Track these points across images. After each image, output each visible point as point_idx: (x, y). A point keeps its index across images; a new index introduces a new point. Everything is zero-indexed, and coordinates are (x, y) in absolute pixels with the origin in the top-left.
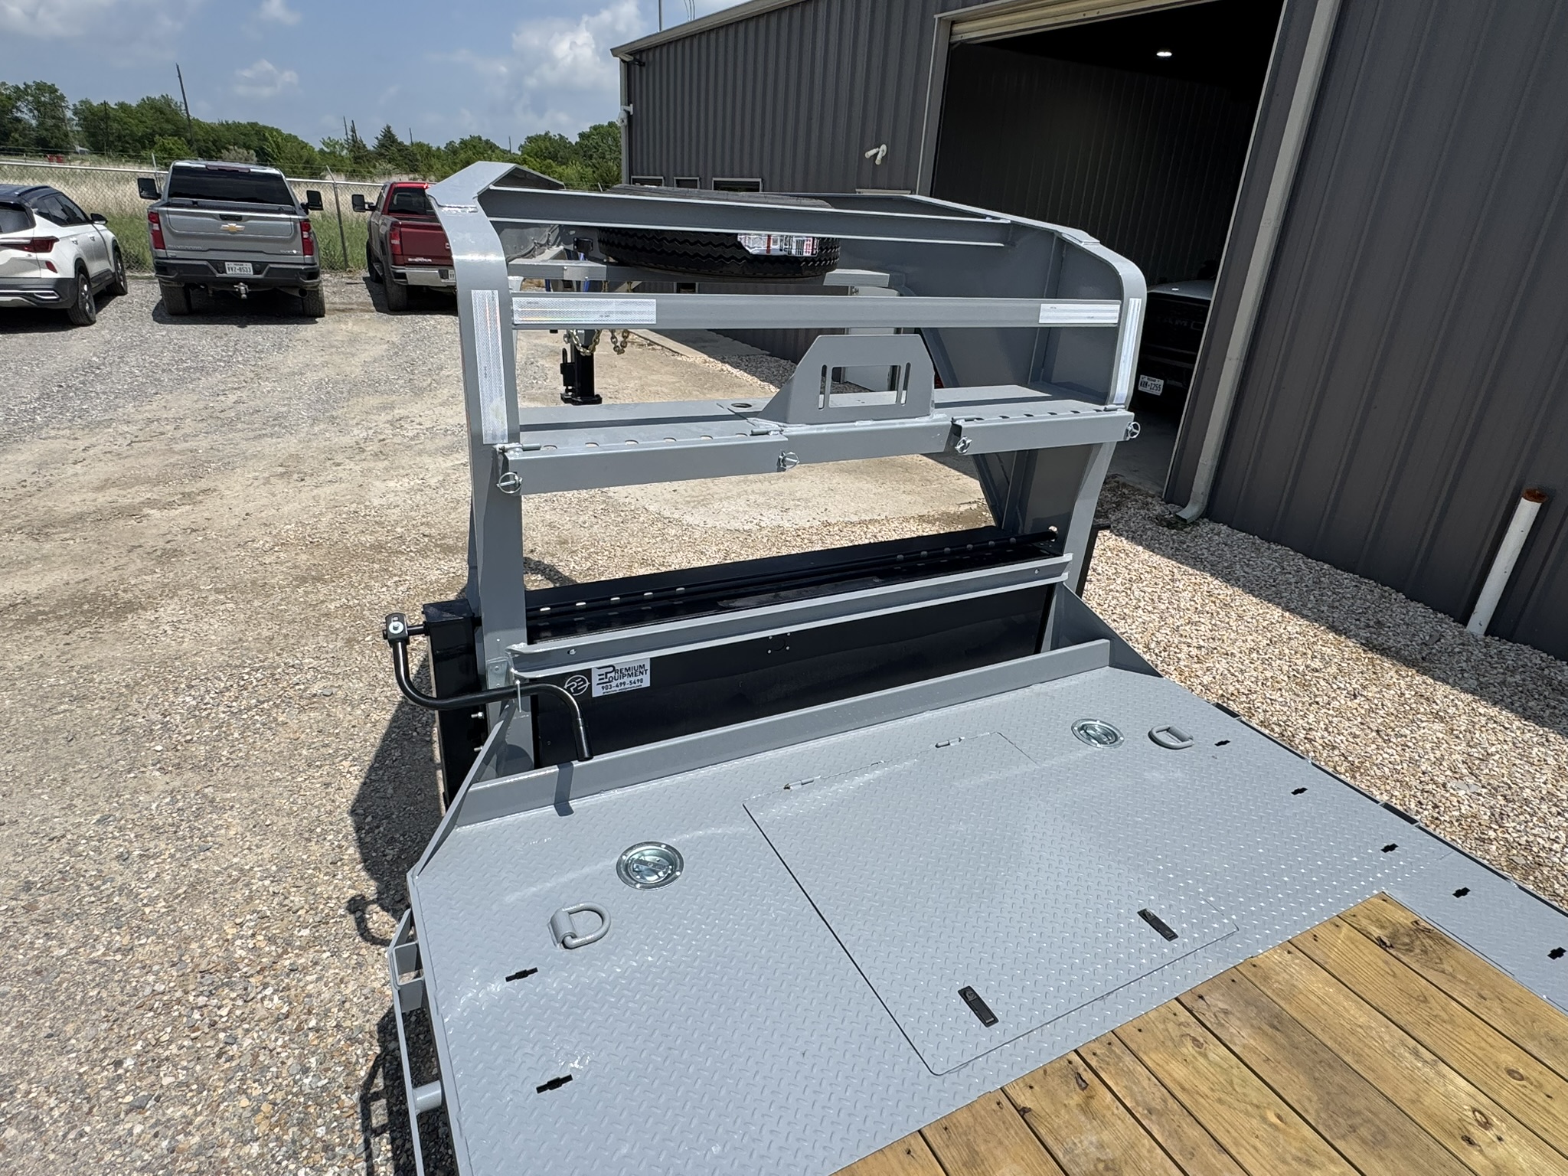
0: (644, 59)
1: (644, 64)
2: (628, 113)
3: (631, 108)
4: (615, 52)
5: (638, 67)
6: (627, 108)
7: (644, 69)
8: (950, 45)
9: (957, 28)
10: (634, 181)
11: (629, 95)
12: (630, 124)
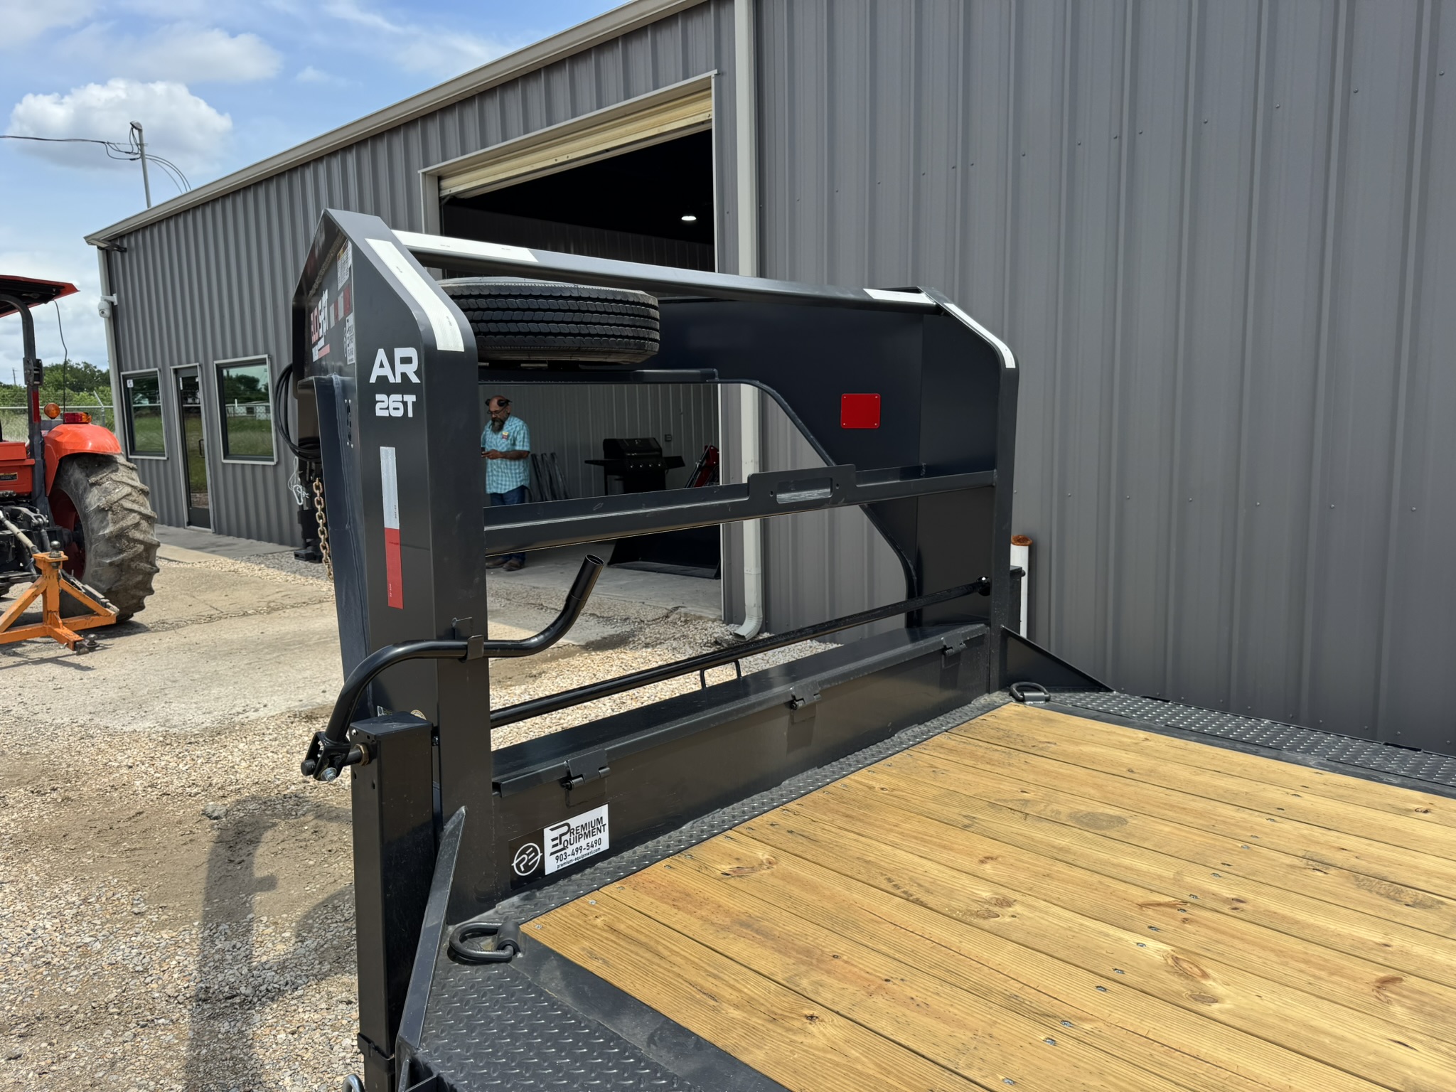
0: (125, 245)
1: (125, 250)
2: (112, 303)
3: (114, 298)
4: (89, 240)
5: (119, 254)
6: (110, 298)
7: (127, 255)
8: (441, 199)
9: (444, 183)
10: (126, 378)
11: (111, 284)
12: (115, 315)
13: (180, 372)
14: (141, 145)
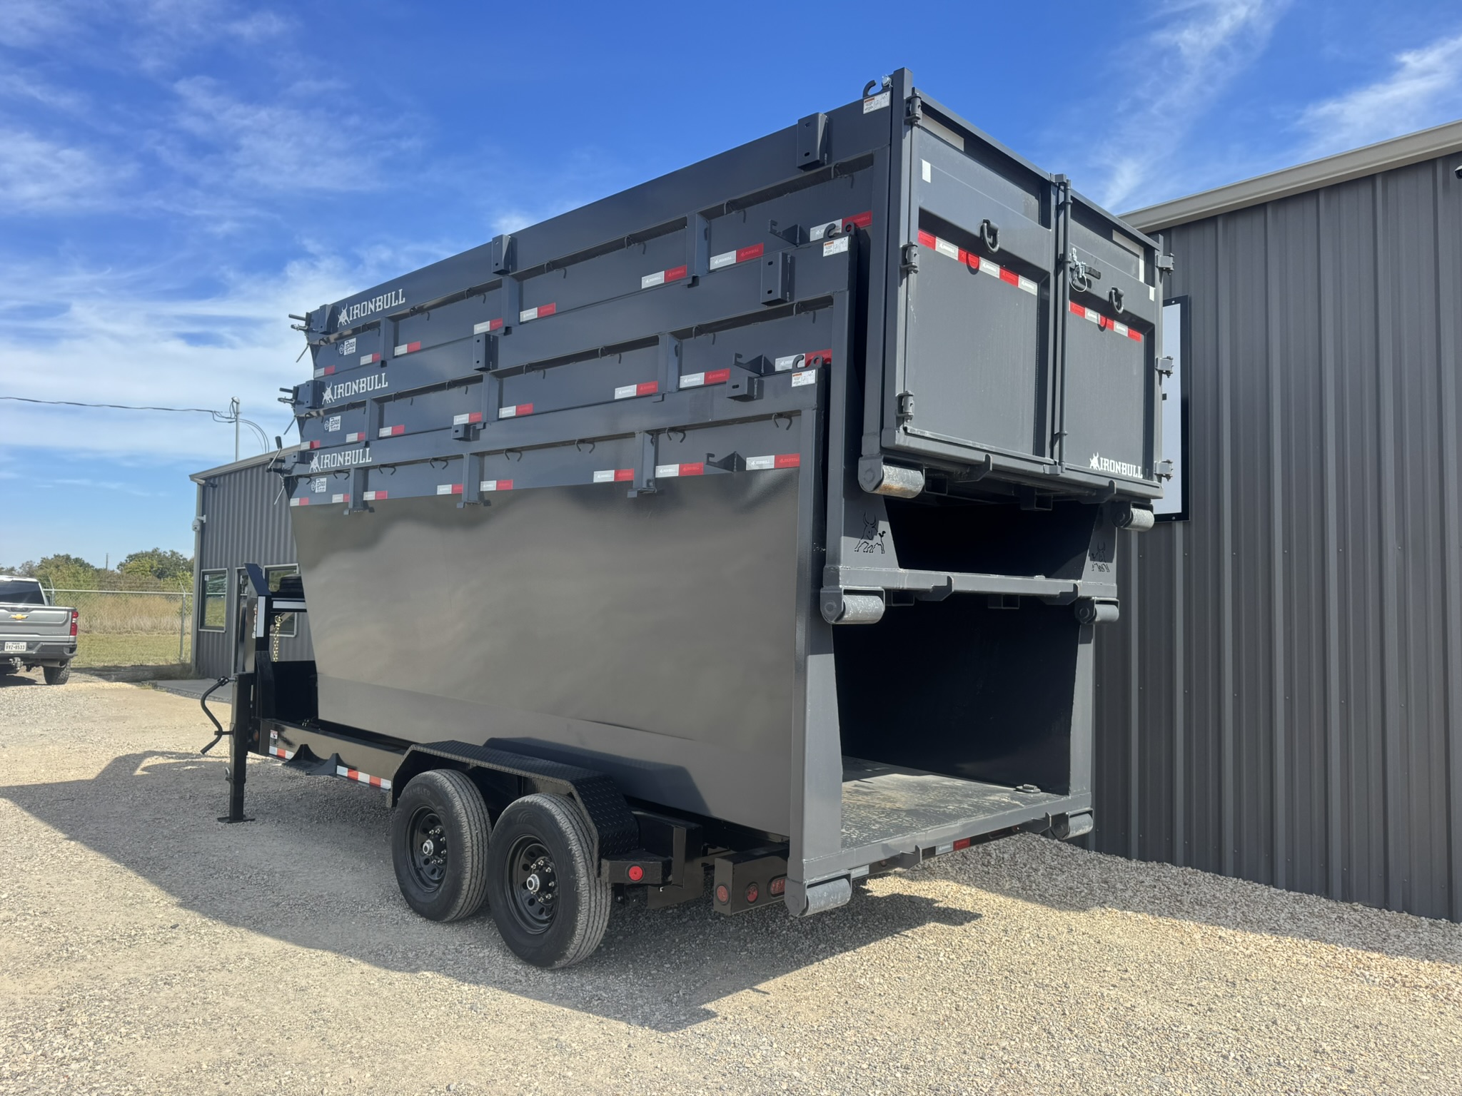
0: (217, 482)
1: (216, 486)
2: (202, 521)
3: (204, 518)
4: (192, 477)
5: (211, 488)
6: (201, 518)
7: (217, 489)
10: (204, 574)
11: (203, 508)
12: (203, 531)
13: (242, 572)
14: (237, 413)
